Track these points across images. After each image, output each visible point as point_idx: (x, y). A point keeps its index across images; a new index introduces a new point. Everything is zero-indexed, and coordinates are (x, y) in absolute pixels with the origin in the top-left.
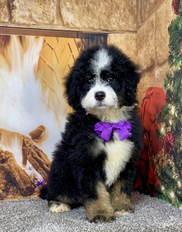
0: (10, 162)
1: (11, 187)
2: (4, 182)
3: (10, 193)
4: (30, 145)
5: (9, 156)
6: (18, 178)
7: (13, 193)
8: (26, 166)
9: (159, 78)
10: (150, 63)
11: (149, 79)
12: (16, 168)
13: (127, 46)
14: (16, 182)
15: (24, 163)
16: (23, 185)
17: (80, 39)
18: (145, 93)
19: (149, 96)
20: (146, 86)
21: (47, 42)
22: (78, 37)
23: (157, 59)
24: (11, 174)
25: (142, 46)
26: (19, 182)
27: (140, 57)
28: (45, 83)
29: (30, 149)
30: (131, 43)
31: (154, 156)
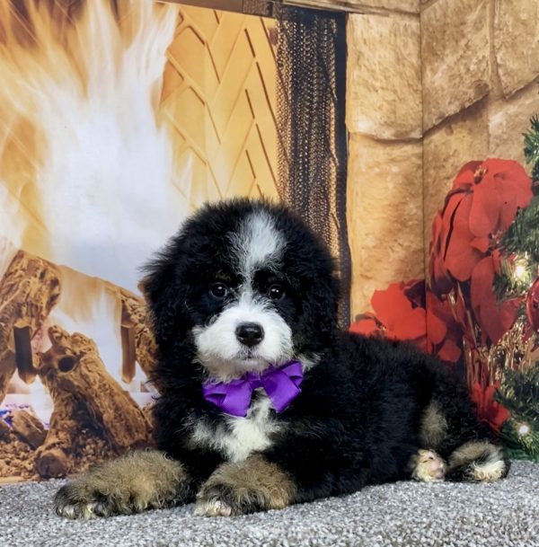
0: (87, 368)
1: (89, 440)
2: (69, 427)
3: (85, 459)
4: (142, 318)
5: (82, 348)
6: (108, 415)
7: (94, 458)
8: (134, 379)
9: (503, 132)
10: (473, 95)
11: (468, 138)
12: (105, 385)
13: (395, 51)
14: (104, 426)
15: (128, 371)
16: (125, 436)
17: (276, 20)
18: (452, 180)
19: (470, 185)
20: (456, 159)
21: (188, 20)
22: (270, 15)
23: (496, 81)
24: (88, 403)
25: (439, 53)
26: (112, 426)
27: (433, 83)
28: (184, 138)
29: (142, 330)
30: (405, 45)
31: (485, 349)
